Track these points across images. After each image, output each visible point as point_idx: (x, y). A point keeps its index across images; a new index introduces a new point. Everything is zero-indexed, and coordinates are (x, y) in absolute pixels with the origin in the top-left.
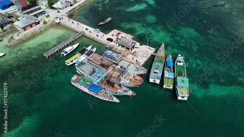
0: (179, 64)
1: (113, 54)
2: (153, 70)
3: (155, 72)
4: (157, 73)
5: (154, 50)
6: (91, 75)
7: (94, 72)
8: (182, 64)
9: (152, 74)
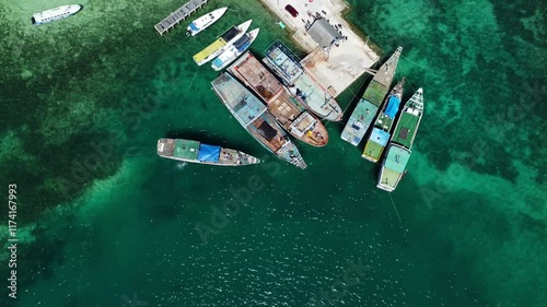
0: (410, 111)
1: (287, 63)
2: (353, 120)
3: (354, 126)
4: (358, 128)
5: (376, 58)
6: (237, 108)
7: (243, 103)
8: (416, 113)
9: (348, 128)
